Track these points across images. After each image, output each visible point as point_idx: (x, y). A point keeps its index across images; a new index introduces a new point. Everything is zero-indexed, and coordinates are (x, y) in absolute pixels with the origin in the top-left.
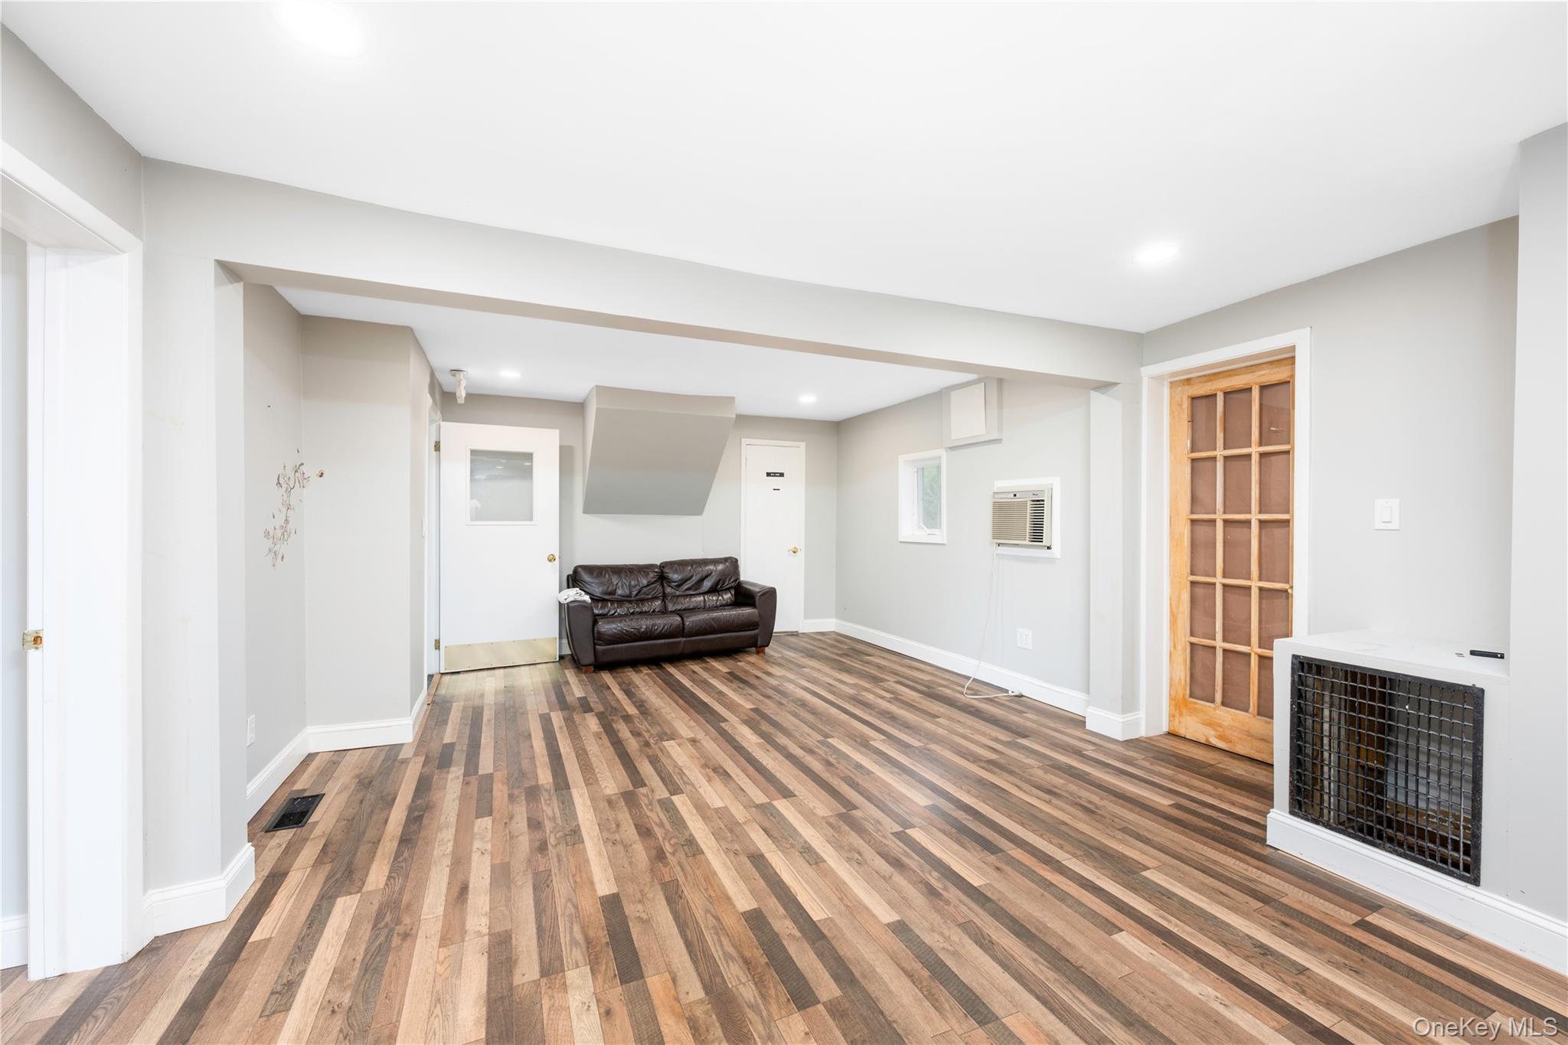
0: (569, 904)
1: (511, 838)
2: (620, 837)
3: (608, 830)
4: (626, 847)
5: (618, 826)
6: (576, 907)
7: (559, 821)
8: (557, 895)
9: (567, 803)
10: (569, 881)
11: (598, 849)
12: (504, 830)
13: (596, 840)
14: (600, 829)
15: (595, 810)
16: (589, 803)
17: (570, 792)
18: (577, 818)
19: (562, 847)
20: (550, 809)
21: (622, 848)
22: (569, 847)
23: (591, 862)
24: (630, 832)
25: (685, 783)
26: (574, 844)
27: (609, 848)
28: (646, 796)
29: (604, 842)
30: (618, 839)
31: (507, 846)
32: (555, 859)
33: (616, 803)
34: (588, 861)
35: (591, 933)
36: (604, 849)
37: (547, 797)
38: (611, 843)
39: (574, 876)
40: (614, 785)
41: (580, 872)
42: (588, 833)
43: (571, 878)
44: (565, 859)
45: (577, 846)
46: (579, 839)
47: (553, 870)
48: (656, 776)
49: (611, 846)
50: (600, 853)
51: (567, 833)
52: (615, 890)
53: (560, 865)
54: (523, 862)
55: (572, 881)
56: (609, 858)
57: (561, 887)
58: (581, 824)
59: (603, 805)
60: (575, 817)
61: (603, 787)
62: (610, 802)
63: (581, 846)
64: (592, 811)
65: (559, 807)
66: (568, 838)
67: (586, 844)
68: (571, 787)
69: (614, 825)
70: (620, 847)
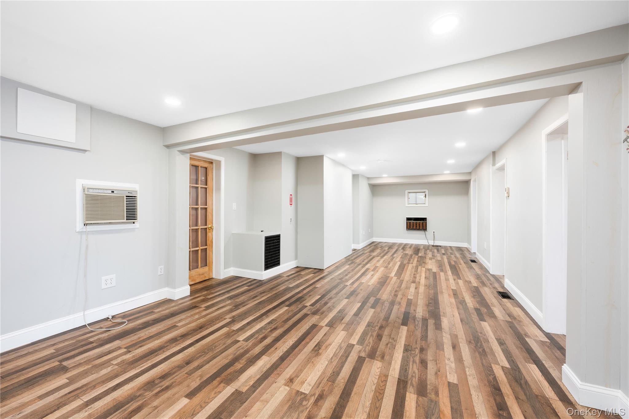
0: (417, 328)
1: (436, 361)
2: (390, 340)
3: (392, 345)
4: (390, 335)
5: (387, 344)
6: (415, 327)
7: (411, 359)
8: (420, 332)
9: (404, 369)
10: (415, 334)
11: (400, 339)
12: (440, 367)
13: (399, 343)
14: (395, 346)
15: (392, 357)
16: (393, 362)
17: (399, 376)
18: (402, 356)
19: (414, 346)
20: (414, 369)
21: (391, 336)
22: (411, 345)
23: (405, 336)
24: (384, 339)
25: (341, 348)
26: (408, 345)
27: (396, 338)
28: (365, 351)
29: (397, 340)
30: (391, 339)
31: (438, 357)
32: (418, 343)
33: (380, 354)
34: (406, 337)
35: (413, 321)
36: (398, 339)
37: (414, 379)
38: (394, 339)
39: (413, 335)
40: (373, 367)
41: (410, 335)
42: (401, 347)
43: (414, 335)
44: (414, 341)
45: (408, 344)
46: (406, 346)
47: (420, 340)
48: (347, 361)
49: (395, 338)
50: (400, 338)
51: (410, 352)
52: (402, 326)
53: (417, 340)
54: (431, 347)
55: (414, 334)
56: (398, 335)
57: (418, 333)
58: (402, 353)
59: (387, 358)
60: (403, 358)
61: (379, 370)
62: (383, 357)
63: (406, 343)
64: (394, 357)
65: (409, 368)
66: (410, 349)
67: (404, 343)
68: (397, 380)
69: (389, 345)
70: (392, 336)
